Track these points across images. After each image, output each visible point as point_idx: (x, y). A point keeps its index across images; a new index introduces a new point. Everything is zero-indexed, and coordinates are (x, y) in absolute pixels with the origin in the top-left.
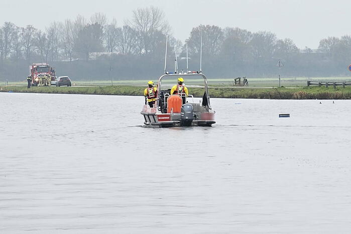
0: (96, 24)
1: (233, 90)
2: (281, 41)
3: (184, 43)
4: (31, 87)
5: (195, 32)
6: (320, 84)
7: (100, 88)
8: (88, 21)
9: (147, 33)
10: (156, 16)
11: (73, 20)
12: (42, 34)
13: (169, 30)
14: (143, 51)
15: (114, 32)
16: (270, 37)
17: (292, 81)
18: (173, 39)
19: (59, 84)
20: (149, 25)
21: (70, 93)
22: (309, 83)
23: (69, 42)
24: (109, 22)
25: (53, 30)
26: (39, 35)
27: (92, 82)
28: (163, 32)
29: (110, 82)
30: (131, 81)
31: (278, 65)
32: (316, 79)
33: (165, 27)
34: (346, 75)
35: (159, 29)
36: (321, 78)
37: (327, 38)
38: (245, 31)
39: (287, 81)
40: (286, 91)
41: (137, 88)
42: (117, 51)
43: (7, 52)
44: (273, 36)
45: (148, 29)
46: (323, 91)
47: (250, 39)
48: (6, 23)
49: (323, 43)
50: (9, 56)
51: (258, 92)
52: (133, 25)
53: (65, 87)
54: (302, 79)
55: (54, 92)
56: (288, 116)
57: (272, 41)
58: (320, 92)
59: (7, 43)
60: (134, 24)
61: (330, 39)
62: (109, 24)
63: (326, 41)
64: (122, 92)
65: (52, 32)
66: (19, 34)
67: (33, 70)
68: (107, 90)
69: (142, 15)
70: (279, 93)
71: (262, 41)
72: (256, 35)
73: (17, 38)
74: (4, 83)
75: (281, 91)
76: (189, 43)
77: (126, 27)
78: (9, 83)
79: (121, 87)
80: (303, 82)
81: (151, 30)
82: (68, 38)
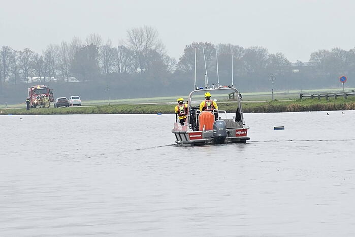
0: (92, 44)
1: (227, 105)
2: (272, 56)
3: (178, 61)
4: (30, 109)
5: (189, 50)
6: (313, 97)
7: (98, 107)
8: (84, 42)
9: (141, 52)
10: (150, 34)
11: (69, 42)
12: (39, 57)
13: (163, 48)
14: (139, 70)
15: (109, 51)
16: (262, 52)
17: (285, 94)
18: (168, 58)
19: (58, 106)
20: (143, 44)
21: (68, 113)
22: (302, 96)
23: (65, 64)
24: (104, 43)
25: (49, 53)
26: (36, 58)
27: (89, 102)
28: (158, 51)
29: (107, 101)
30: (128, 100)
31: (270, 79)
32: (308, 91)
33: (159, 45)
34: (338, 86)
35: (153, 47)
36: (313, 91)
37: (318, 51)
38: (237, 47)
39: (279, 94)
40: (279, 104)
41: (133, 106)
42: (113, 69)
43: (5, 76)
44: (264, 50)
45: (143, 48)
46: (315, 103)
47: (243, 54)
48: (4, 47)
49: (313, 56)
50: (7, 79)
51: (252, 106)
52: (128, 45)
53: (64, 107)
54: (295, 92)
55: (52, 113)
56: (282, 128)
57: (264, 56)
58: (312, 104)
59: (6, 66)
60: (128, 43)
61: (320, 52)
62: (104, 45)
63: (317, 53)
64: (120, 111)
65: (49, 54)
66: (16, 57)
67: (32, 93)
68: (104, 110)
69: (136, 34)
70: (273, 106)
71: (254, 56)
72: (249, 50)
73: (14, 61)
74: (3, 106)
75: (275, 104)
76: (183, 60)
77: (120, 47)
78: (9, 106)
79: (118, 105)
80: (295, 95)
81: (146, 49)
82: (64, 60)
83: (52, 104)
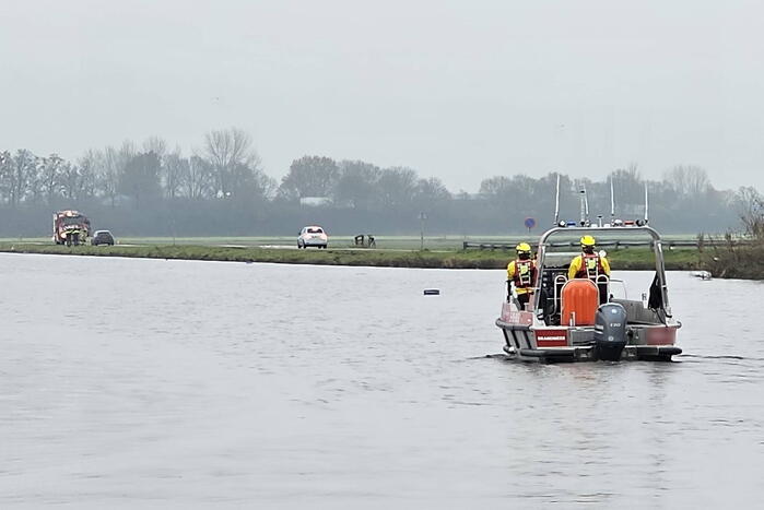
0: (152, 152)
1: (353, 253)
2: (424, 181)
3: (280, 183)
5: (296, 167)
6: (482, 247)
7: (157, 248)
8: (139, 147)
9: (226, 167)
10: (240, 142)
11: (118, 148)
12: (72, 167)
13: (259, 162)
14: (220, 194)
15: (177, 164)
16: (409, 174)
17: (440, 240)
18: (265, 177)
19: (96, 243)
20: (229, 155)
21: (111, 255)
22: (466, 245)
23: (111, 180)
24: (170, 150)
25: (87, 162)
26: (67, 168)
27: (144, 240)
28: (250, 166)
29: (171, 239)
30: (202, 239)
31: (420, 217)
32: (476, 238)
33: (253, 158)
34: (526, 234)
35: (244, 161)
36: (482, 237)
37: (492, 178)
38: (371, 165)
39: (433, 241)
40: (431, 256)
41: (206, 248)
42: (182, 191)
43: (20, 194)
44: (411, 173)
45: (228, 161)
46: (487, 257)
47: (379, 177)
48: (20, 151)
49: (485, 185)
50: (23, 199)
51: (391, 258)
52: (205, 155)
53: (104, 245)
54: (456, 238)
55: (89, 254)
56: (437, 292)
57: (411, 181)
58: (482, 258)
59: (21, 180)
60: (206, 153)
61: (496, 179)
62: (170, 153)
63: (491, 181)
64: (190, 254)
65: (86, 164)
66: (38, 167)
67: (59, 221)
68: (165, 252)
69: (220, 140)
70: (422, 259)
71: (396, 181)
72: (387, 171)
73: (35, 172)
74: (16, 239)
75: (425, 256)
76: (288, 182)
77: (194, 158)
78: (24, 239)
79: (187, 247)
80: (457, 243)
81: (233, 163)
82: (110, 173)
83: (89, 239)
